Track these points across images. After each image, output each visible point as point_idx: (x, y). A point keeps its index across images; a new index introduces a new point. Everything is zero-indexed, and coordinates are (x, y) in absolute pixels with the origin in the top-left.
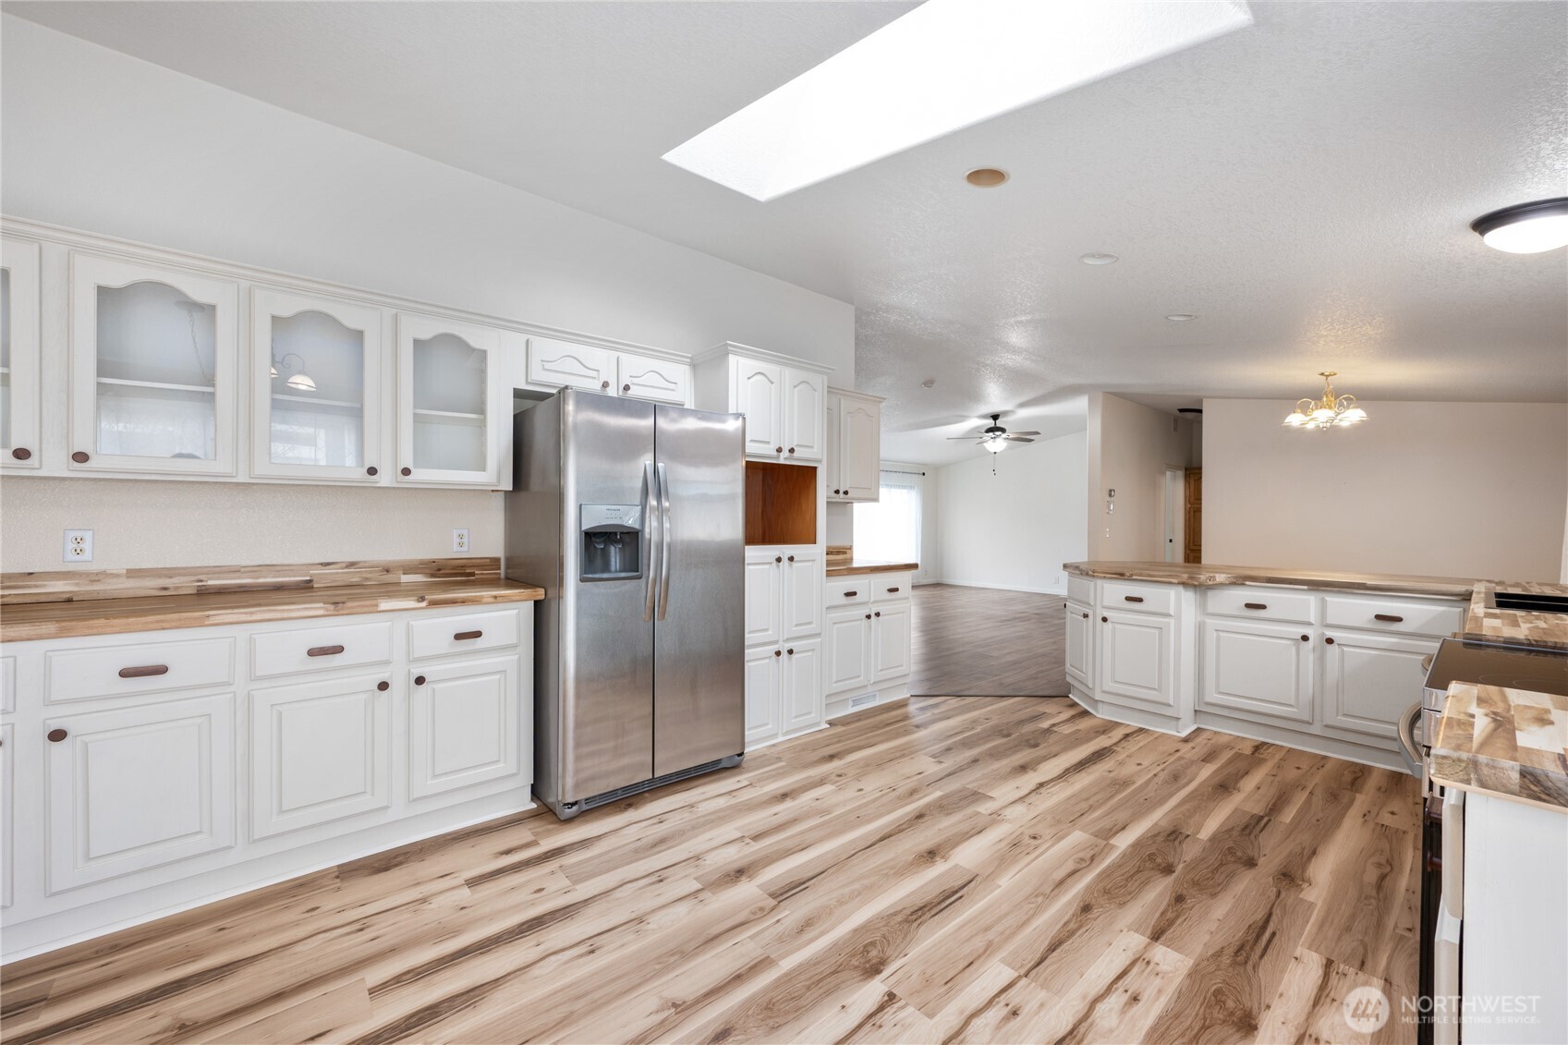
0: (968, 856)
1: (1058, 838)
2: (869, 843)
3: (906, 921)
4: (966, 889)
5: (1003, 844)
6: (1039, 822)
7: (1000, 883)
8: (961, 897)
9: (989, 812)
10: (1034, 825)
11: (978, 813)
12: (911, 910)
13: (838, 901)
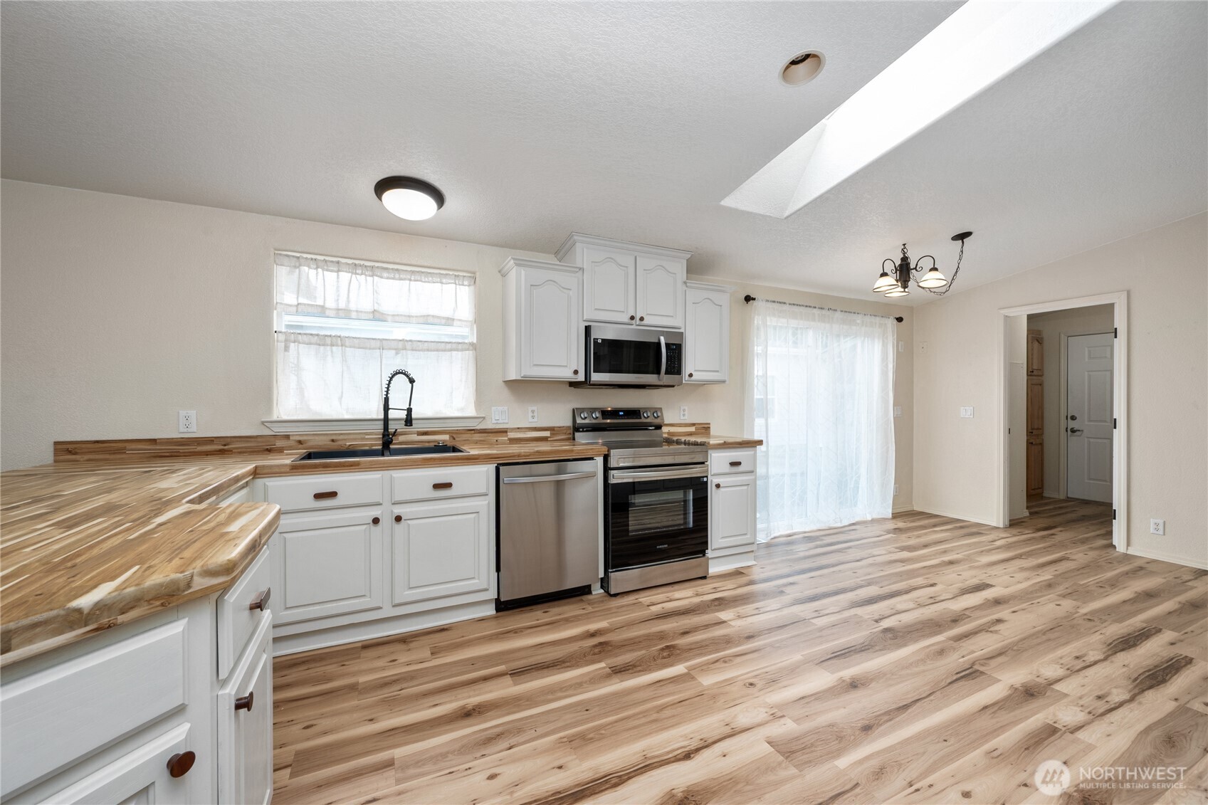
0: (822, 679)
1: (730, 682)
2: (918, 704)
3: (872, 646)
4: (829, 657)
5: (785, 683)
6: (735, 700)
7: (801, 657)
8: (833, 653)
9: (782, 721)
10: (742, 697)
11: (796, 721)
12: (868, 651)
13: (925, 662)
